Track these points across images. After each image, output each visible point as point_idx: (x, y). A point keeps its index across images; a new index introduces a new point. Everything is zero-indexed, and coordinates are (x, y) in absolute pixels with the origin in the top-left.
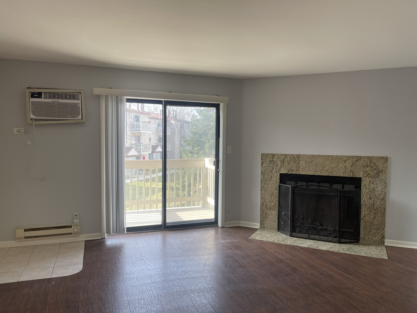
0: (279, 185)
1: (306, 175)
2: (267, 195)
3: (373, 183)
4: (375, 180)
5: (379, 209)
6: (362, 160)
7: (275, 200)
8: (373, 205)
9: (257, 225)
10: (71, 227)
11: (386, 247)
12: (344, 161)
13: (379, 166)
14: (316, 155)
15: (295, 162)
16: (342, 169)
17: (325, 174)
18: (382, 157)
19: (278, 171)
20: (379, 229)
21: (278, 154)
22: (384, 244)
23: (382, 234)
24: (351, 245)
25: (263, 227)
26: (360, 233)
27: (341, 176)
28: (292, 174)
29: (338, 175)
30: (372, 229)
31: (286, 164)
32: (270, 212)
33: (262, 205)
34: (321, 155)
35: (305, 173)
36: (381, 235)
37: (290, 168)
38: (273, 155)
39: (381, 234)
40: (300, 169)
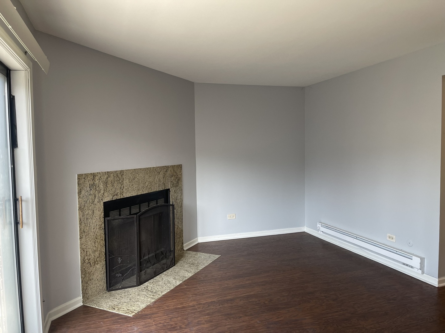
3: (176, 192)
4: (177, 189)
5: (180, 217)
6: (169, 170)
11: (189, 251)
12: (158, 173)
13: (178, 174)
15: (119, 182)
18: (179, 165)
19: (101, 199)
20: (180, 237)
21: (99, 173)
22: (184, 250)
27: (157, 190)
28: (117, 200)
30: (177, 239)
31: (109, 186)
32: (94, 268)
36: (181, 242)
37: (114, 192)
38: (94, 175)
40: (124, 190)
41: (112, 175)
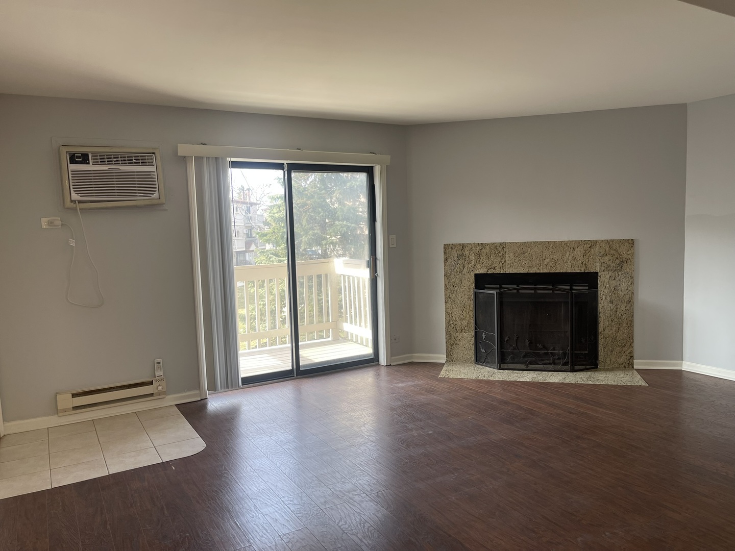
0: (475, 292)
1: (516, 273)
2: (456, 309)
3: (615, 279)
4: (617, 274)
5: (624, 317)
6: (598, 246)
7: (468, 316)
8: (616, 312)
9: (442, 358)
10: (151, 383)
11: (637, 370)
12: (572, 249)
13: (622, 253)
14: (530, 242)
15: (497, 255)
16: (569, 261)
17: (545, 271)
18: (626, 240)
19: (471, 270)
20: (625, 346)
21: (470, 244)
22: (633, 367)
23: (630, 353)
24: (589, 373)
25: (450, 359)
26: (598, 354)
27: (569, 271)
28: (493, 274)
29: (564, 271)
30: (615, 347)
31: (483, 259)
32: (461, 335)
33: (448, 325)
34: (537, 242)
35: (514, 271)
36: (629, 355)
37: (490, 265)
38: (463, 246)
39: (628, 352)
40: (506, 264)
41: (488, 247)
